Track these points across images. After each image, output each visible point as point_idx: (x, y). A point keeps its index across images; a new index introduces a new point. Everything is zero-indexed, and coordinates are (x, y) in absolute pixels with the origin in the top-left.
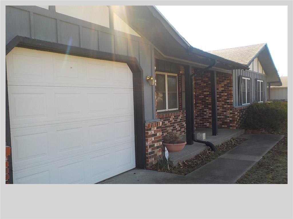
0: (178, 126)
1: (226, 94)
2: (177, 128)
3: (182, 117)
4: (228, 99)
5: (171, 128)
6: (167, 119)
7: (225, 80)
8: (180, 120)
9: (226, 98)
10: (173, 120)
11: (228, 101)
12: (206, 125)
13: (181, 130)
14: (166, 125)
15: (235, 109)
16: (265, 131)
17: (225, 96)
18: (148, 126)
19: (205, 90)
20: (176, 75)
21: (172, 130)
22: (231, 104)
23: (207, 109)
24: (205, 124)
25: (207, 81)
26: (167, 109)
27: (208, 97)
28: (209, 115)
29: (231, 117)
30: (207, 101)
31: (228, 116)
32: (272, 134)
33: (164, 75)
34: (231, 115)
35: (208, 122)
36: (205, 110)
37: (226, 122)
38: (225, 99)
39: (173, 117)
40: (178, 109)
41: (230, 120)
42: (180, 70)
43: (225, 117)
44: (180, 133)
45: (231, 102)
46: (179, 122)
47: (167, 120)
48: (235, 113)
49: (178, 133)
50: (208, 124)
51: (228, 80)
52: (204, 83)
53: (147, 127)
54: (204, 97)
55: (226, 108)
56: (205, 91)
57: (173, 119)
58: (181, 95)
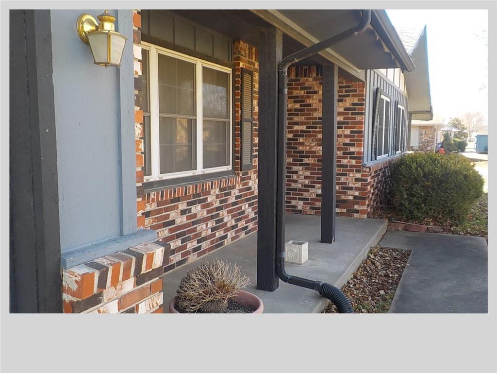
0: (230, 217)
1: (347, 132)
2: (226, 223)
3: (240, 191)
4: (353, 145)
5: (209, 226)
6: (199, 198)
7: (349, 96)
8: (237, 197)
9: (347, 141)
10: (216, 202)
11: (352, 149)
12: (295, 207)
13: (236, 226)
14: (196, 217)
15: (368, 170)
16: (435, 225)
17: (346, 136)
18: (75, 287)
19: (296, 119)
20: (228, 70)
21: (213, 229)
22: (359, 157)
23: (301, 168)
24: (293, 203)
25: (302, 97)
26: (200, 170)
27: (303, 136)
28: (303, 181)
29: (357, 189)
30: (300, 148)
31: (350, 185)
32: (453, 233)
33: (193, 64)
34: (359, 185)
35: (300, 199)
36: (295, 168)
37: (345, 201)
38: (345, 144)
39: (218, 192)
40: (231, 169)
41: (355, 197)
42: (238, 59)
43: (343, 188)
44: (234, 235)
45: (359, 153)
46: (234, 204)
47: (200, 202)
48: (366, 180)
49: (229, 235)
50: (301, 203)
51: (354, 96)
52: (295, 102)
53: (69, 291)
54: (294, 136)
55: (346, 166)
56: (297, 123)
57: (217, 197)
58: (241, 130)
